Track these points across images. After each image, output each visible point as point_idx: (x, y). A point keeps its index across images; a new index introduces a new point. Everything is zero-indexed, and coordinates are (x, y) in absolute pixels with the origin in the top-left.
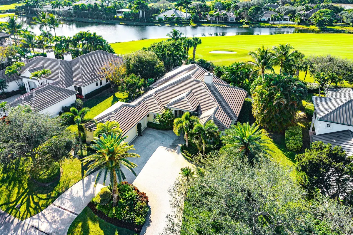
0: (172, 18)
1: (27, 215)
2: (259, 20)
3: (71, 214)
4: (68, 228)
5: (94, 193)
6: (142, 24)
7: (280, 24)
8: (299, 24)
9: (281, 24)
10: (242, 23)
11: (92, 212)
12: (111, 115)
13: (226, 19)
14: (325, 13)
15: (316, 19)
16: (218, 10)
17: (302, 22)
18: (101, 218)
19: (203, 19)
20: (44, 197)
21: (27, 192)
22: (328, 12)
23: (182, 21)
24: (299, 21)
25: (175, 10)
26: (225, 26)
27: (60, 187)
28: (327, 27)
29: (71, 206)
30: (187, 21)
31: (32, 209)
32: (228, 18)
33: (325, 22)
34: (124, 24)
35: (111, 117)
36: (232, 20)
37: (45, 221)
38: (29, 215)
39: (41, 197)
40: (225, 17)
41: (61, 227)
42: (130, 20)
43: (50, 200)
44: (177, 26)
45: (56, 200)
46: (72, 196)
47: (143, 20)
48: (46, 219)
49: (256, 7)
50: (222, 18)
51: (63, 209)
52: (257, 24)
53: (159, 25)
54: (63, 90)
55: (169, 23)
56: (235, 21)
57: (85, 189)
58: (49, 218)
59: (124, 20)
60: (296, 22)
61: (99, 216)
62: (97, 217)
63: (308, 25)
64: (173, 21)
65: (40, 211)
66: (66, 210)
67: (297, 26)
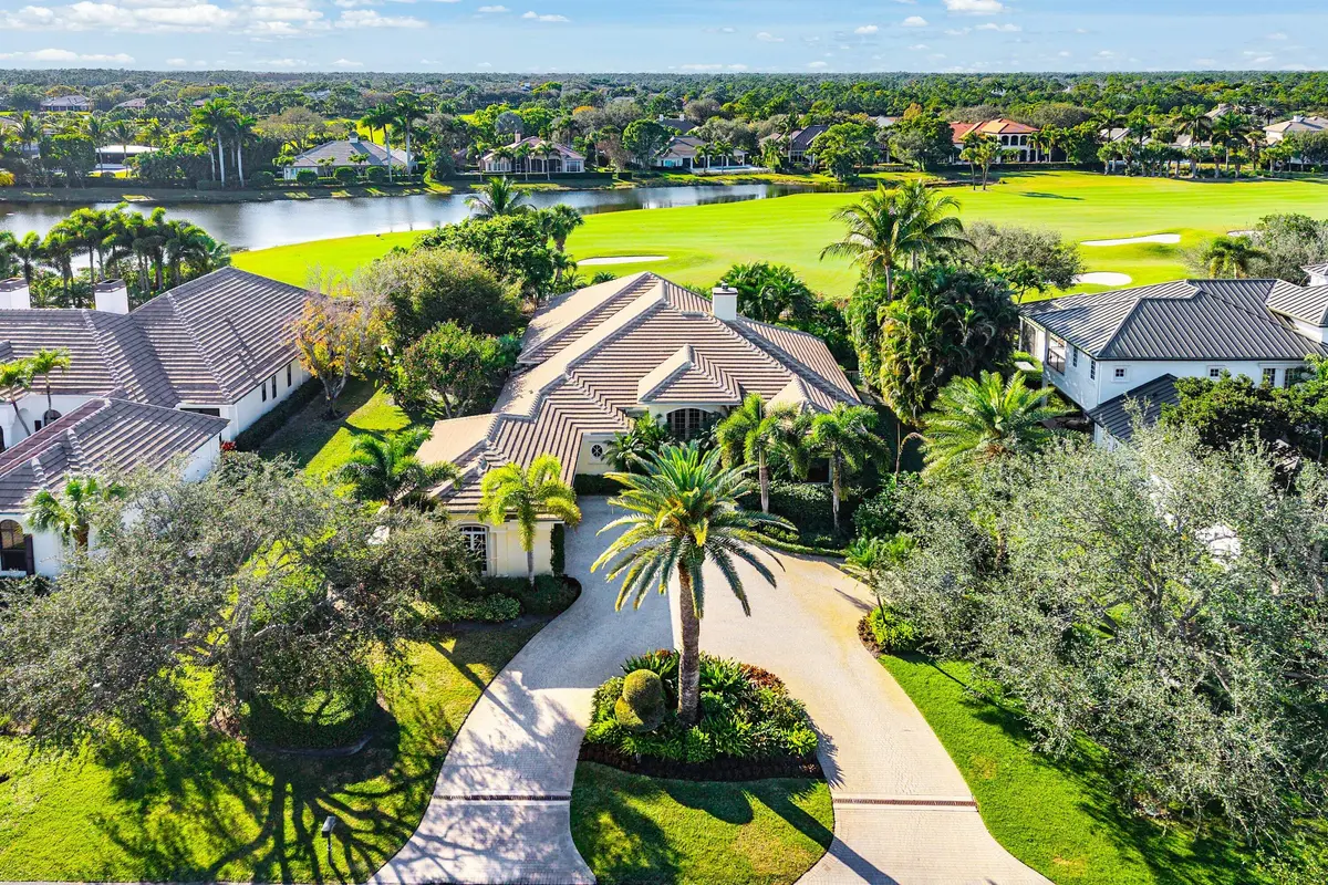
0: (355, 168)
1: (368, 859)
2: (659, 164)
3: (543, 804)
4: (571, 843)
5: (565, 719)
6: (230, 195)
7: (724, 174)
8: (778, 170)
9: (729, 174)
10: (608, 177)
11: (619, 772)
12: (488, 452)
13: (553, 164)
14: (849, 134)
15: (827, 153)
16: (518, 136)
17: (785, 167)
18: (665, 777)
19: (469, 170)
20: (377, 786)
21: (288, 793)
22: (855, 130)
23: (396, 179)
24: (777, 162)
25: (355, 140)
26: (556, 187)
27: (419, 739)
28: (860, 176)
29: (519, 780)
30: (413, 179)
31: (371, 836)
32: (560, 163)
33: (853, 161)
34: (143, 199)
35: (488, 458)
36: (573, 168)
37: (459, 852)
38: (375, 856)
39: (366, 789)
40: (551, 157)
41: (540, 851)
42: (170, 185)
43: (418, 789)
44: (381, 196)
45: (439, 781)
46: (492, 751)
47: (232, 184)
48: (455, 846)
49: (644, 124)
50: (540, 161)
51: (492, 798)
52: (657, 176)
53: (304, 195)
54: (174, 419)
55: (343, 188)
56: (582, 170)
57: (522, 717)
58: (468, 841)
59: (142, 186)
60: (770, 166)
61: (651, 775)
62: (648, 778)
63: (806, 173)
64: (359, 180)
65: (407, 832)
66: (508, 798)
67: (774, 177)
